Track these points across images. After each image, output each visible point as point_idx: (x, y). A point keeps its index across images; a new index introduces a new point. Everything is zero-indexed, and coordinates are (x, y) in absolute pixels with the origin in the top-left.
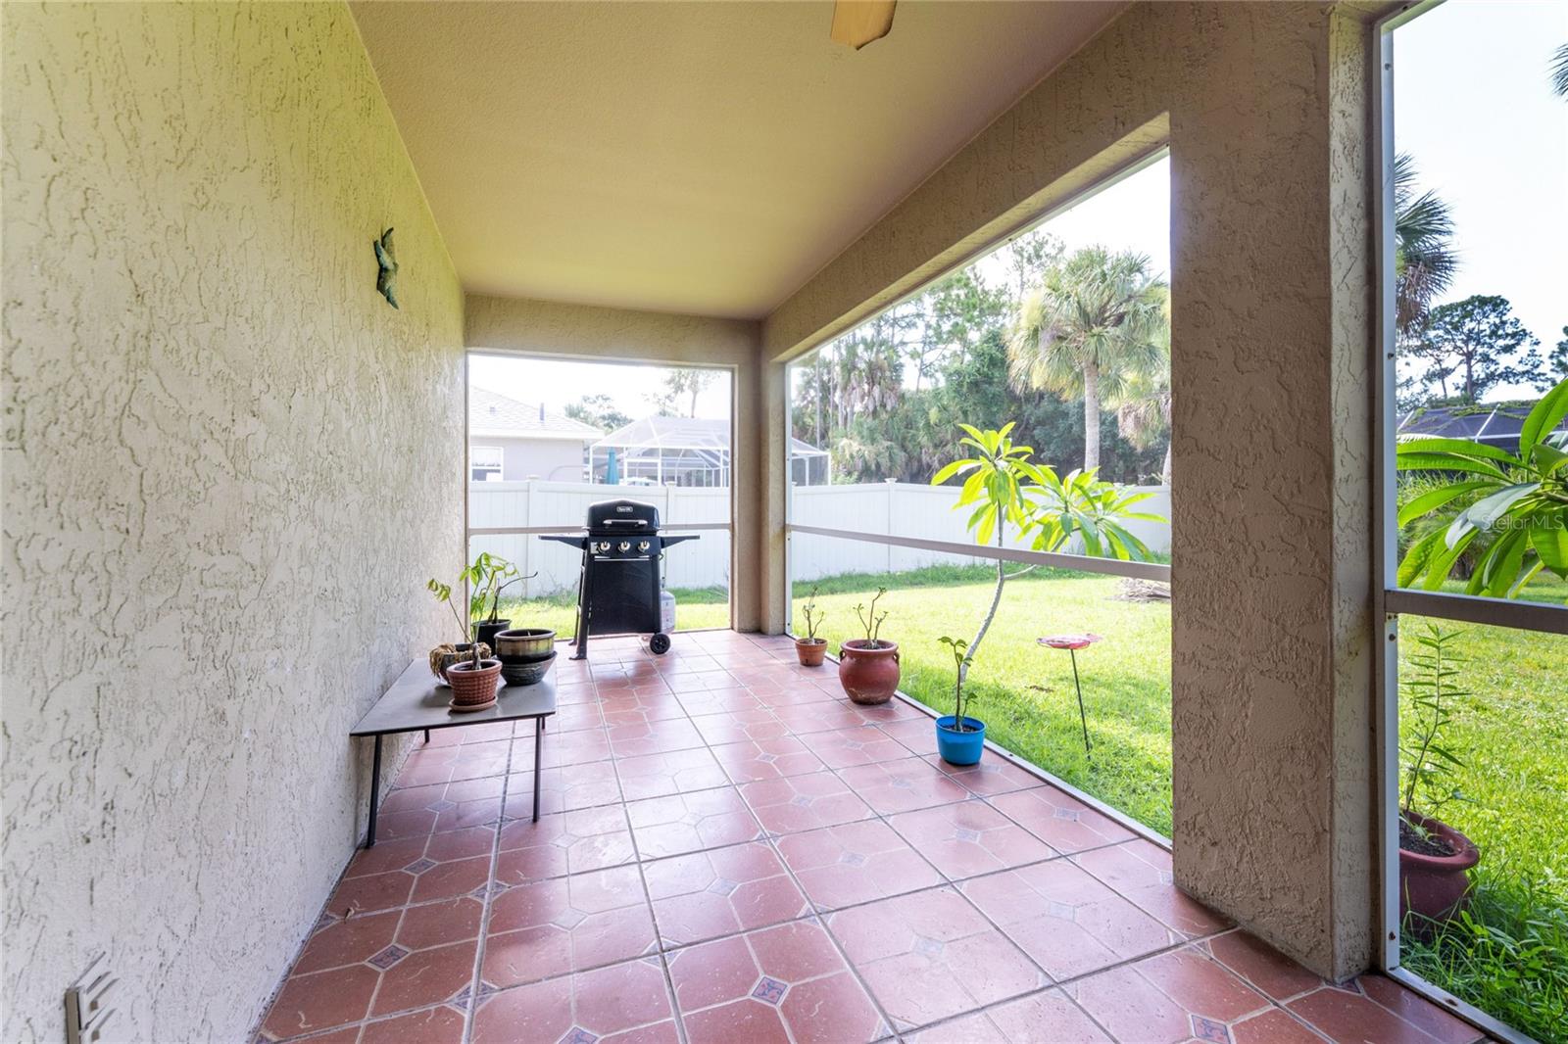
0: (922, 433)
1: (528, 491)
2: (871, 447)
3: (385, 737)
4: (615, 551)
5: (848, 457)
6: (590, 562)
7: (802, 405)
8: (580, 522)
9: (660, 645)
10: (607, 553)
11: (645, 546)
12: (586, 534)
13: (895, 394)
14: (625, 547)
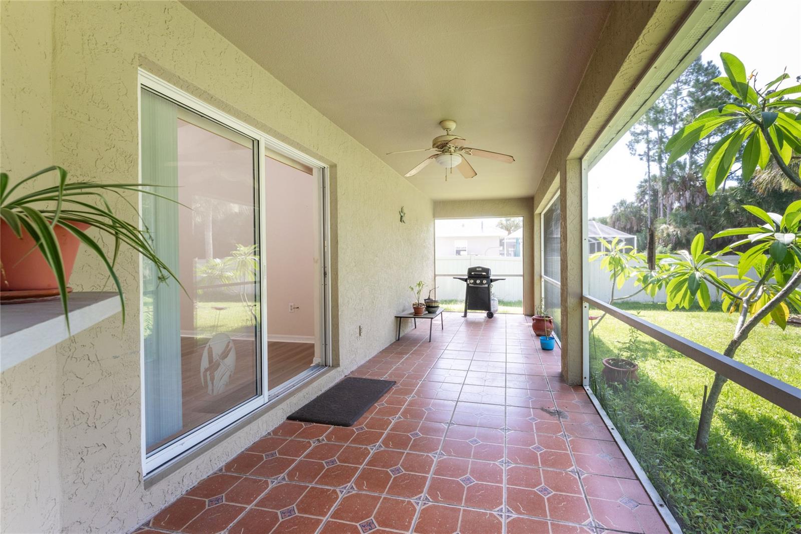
0: (723, 219)
1: (471, 259)
2: (682, 229)
3: (402, 319)
4: (475, 283)
5: (665, 235)
6: (469, 288)
7: (639, 205)
8: (465, 273)
9: (490, 315)
10: (472, 283)
11: (485, 282)
12: (467, 277)
13: (703, 195)
14: (478, 282)
